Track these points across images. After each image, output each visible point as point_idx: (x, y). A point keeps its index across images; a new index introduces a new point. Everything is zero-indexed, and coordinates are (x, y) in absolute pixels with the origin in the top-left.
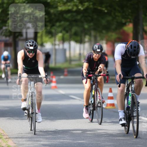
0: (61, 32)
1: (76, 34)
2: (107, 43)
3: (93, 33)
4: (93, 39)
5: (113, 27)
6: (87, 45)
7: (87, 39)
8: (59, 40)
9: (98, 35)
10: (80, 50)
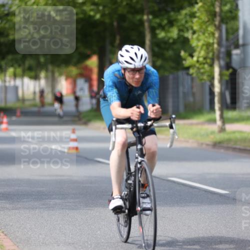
0: (12, 66)
1: (30, 69)
2: (66, 79)
3: (50, 67)
4: (50, 74)
5: (75, 60)
6: (43, 82)
7: (43, 74)
8: (10, 77)
9: (56, 69)
10: (35, 87)
